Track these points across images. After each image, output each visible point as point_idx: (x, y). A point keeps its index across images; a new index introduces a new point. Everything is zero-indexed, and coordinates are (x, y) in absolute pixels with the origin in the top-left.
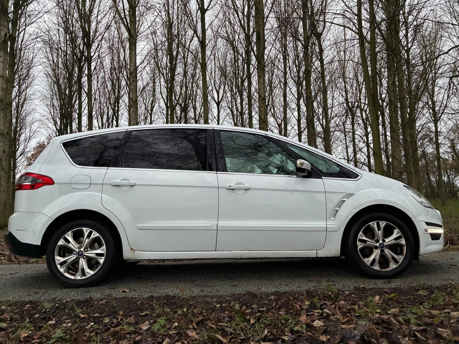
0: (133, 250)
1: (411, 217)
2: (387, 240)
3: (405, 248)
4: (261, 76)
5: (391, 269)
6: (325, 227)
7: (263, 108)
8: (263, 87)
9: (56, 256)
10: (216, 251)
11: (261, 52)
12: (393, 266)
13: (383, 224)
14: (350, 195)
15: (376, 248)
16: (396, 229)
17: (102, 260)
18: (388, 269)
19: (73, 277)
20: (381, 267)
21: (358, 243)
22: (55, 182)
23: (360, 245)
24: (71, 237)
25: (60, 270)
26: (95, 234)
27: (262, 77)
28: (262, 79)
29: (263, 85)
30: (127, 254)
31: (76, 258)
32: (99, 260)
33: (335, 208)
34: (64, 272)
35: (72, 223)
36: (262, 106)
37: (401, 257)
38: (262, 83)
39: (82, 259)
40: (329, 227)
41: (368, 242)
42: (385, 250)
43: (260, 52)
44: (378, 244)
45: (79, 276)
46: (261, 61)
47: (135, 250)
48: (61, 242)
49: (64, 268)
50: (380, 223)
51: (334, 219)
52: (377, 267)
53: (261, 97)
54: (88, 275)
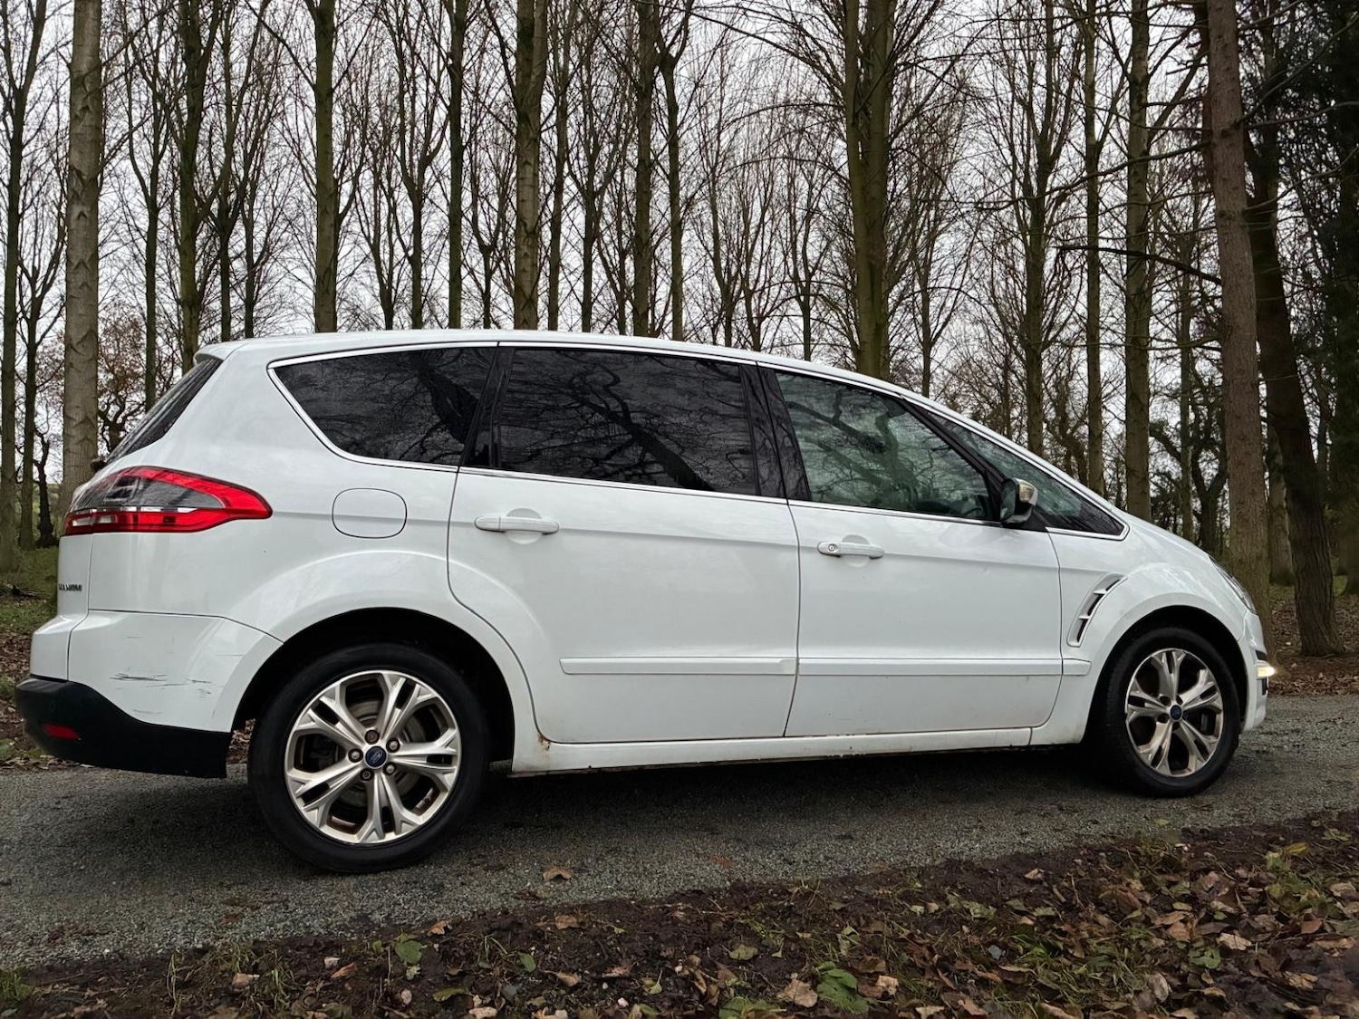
0: (545, 742)
1: (1237, 638)
2: (1186, 697)
3: (1220, 718)
4: (527, 163)
5: (1193, 771)
6: (1057, 666)
7: (529, 260)
8: (531, 196)
9: (290, 768)
10: (784, 736)
11: (532, 86)
12: (1195, 764)
13: (1179, 656)
14: (1112, 582)
15: (1163, 718)
16: (1203, 668)
17: (449, 778)
18: (1188, 774)
19: (353, 839)
20: (1173, 769)
21: (1128, 706)
22: (274, 509)
23: (1132, 713)
24: (341, 703)
25: (306, 815)
26: (424, 693)
27: (530, 164)
28: (529, 169)
29: (531, 190)
30: (527, 754)
31: (362, 772)
32: (440, 776)
33: (1082, 614)
34: (322, 824)
35: (342, 655)
36: (526, 254)
37: (1212, 739)
38: (531, 182)
39: (383, 776)
40: (1068, 666)
41: (1146, 705)
42: (1182, 725)
43: (527, 87)
44: (1168, 710)
45: (374, 833)
46: (530, 116)
47: (549, 741)
48: (307, 720)
49: (322, 808)
50: (1174, 653)
51: (1078, 644)
52: (1164, 769)
53: (525, 225)
54: (406, 830)
